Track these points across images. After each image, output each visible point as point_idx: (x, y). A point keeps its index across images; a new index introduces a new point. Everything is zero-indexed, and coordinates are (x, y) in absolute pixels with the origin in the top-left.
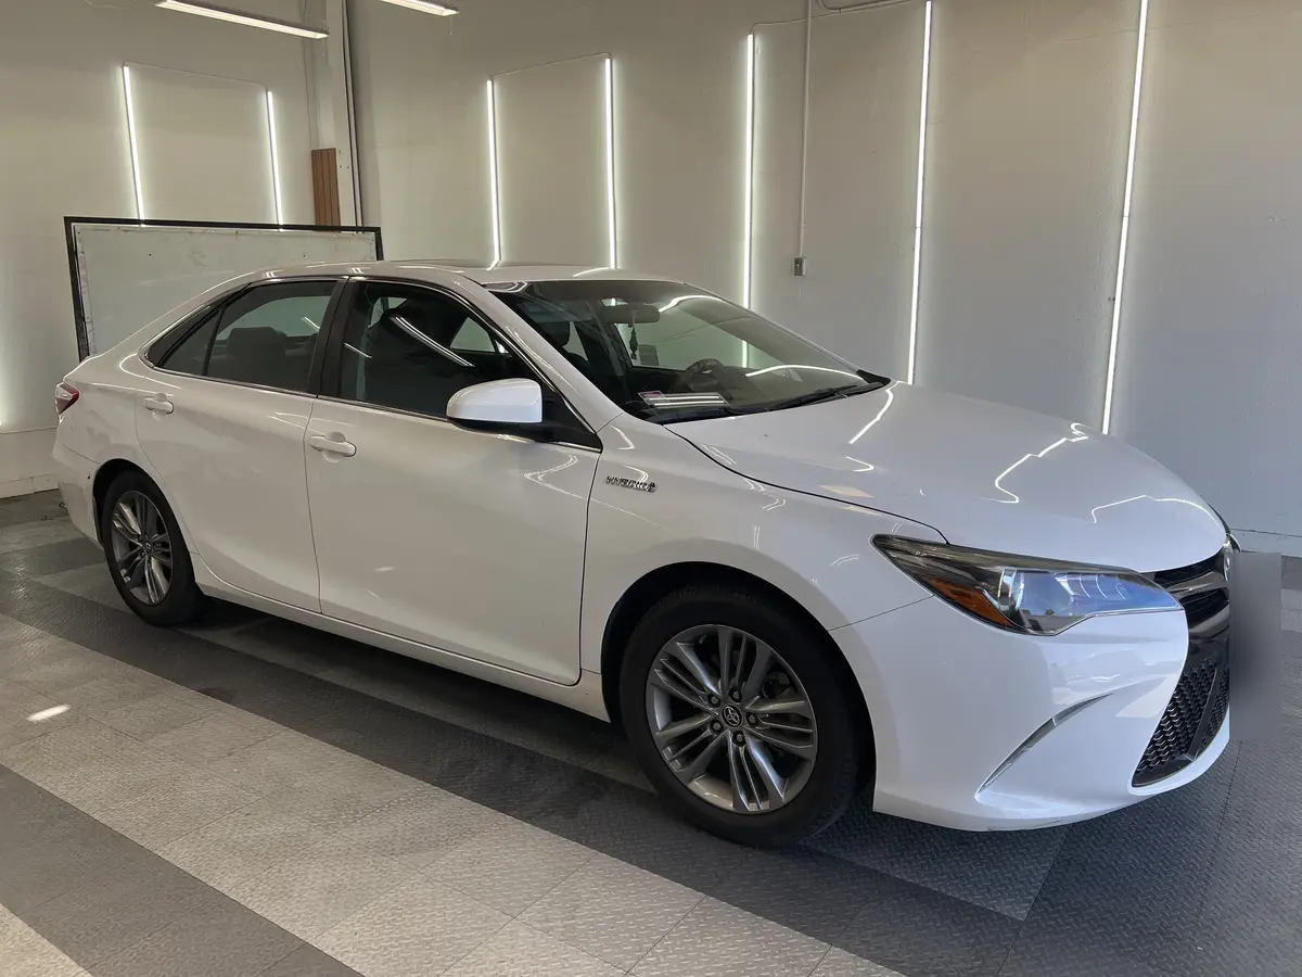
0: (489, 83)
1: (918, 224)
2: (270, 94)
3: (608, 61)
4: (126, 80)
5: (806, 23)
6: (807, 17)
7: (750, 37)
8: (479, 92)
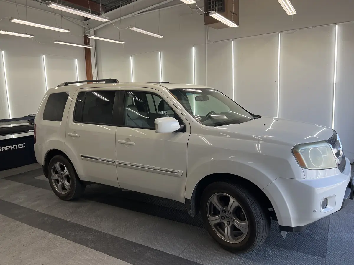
0: (131, 57)
1: (233, 89)
2: (77, 60)
3: (160, 52)
4: (44, 58)
5: (206, 45)
6: (206, 44)
7: (193, 48)
8: (128, 58)
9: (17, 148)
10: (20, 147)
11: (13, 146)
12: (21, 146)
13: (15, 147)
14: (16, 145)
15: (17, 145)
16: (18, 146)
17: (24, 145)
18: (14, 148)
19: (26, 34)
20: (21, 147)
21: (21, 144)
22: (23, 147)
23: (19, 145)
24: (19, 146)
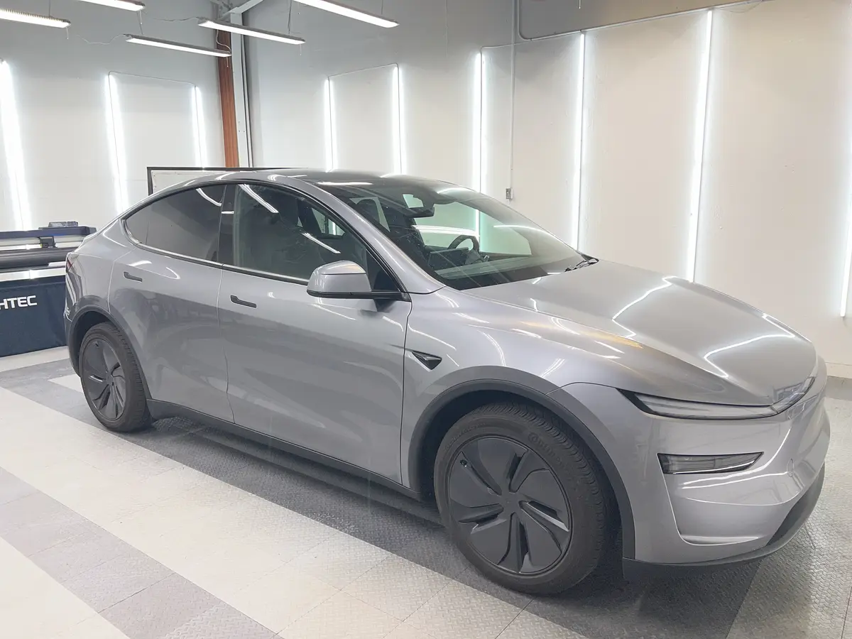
0: (326, 81)
2: (197, 88)
3: (396, 69)
7: (479, 54)
8: (320, 86)
9: (13, 306)
10: (22, 304)
11: (5, 300)
12: (25, 301)
13: (9, 303)
14: (12, 300)
15: (15, 299)
16: (16, 302)
17: (32, 301)
18: (6, 307)
19: (50, 17)
20: (27, 303)
21: (25, 298)
22: (31, 304)
23: (19, 299)
24: (19, 302)
